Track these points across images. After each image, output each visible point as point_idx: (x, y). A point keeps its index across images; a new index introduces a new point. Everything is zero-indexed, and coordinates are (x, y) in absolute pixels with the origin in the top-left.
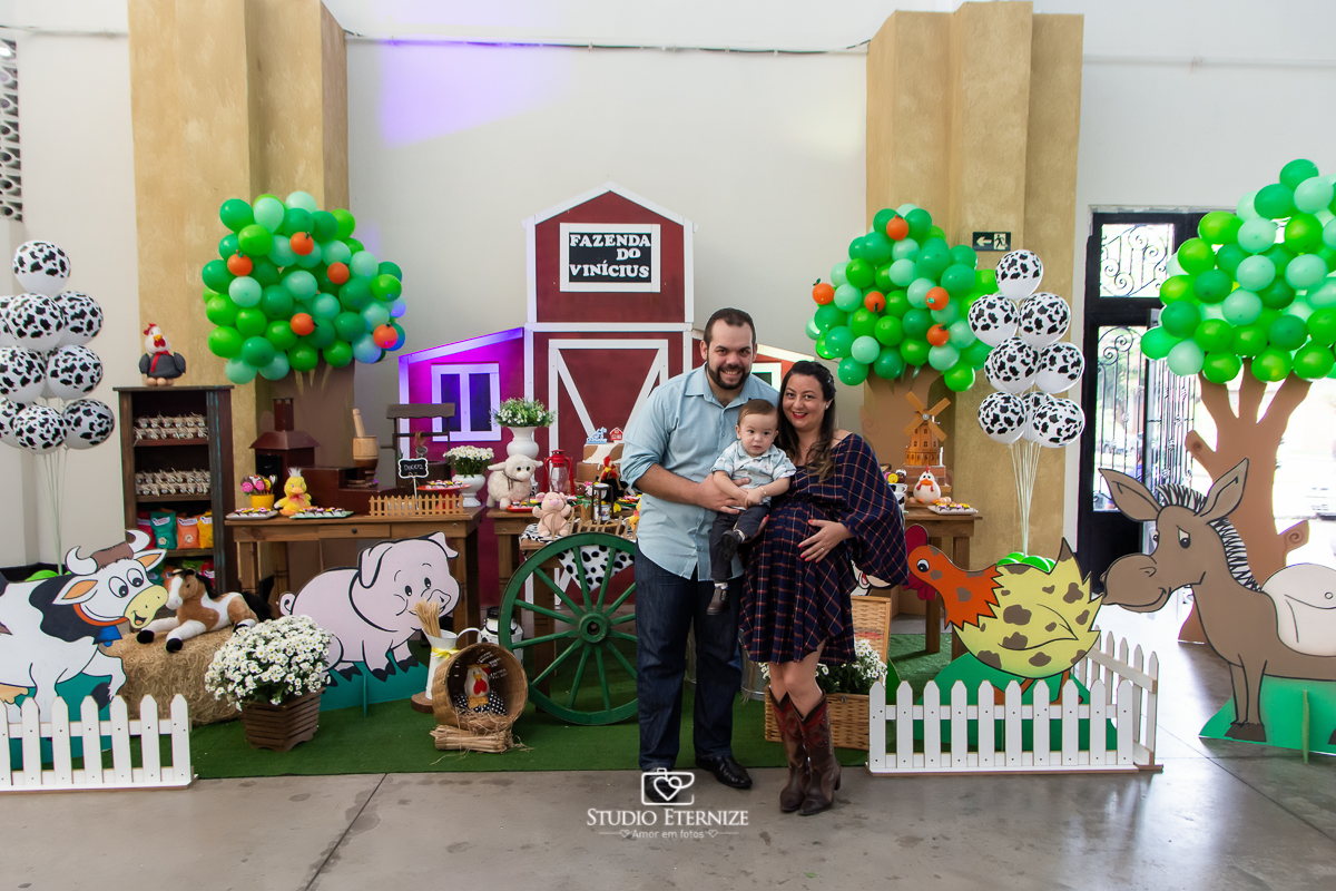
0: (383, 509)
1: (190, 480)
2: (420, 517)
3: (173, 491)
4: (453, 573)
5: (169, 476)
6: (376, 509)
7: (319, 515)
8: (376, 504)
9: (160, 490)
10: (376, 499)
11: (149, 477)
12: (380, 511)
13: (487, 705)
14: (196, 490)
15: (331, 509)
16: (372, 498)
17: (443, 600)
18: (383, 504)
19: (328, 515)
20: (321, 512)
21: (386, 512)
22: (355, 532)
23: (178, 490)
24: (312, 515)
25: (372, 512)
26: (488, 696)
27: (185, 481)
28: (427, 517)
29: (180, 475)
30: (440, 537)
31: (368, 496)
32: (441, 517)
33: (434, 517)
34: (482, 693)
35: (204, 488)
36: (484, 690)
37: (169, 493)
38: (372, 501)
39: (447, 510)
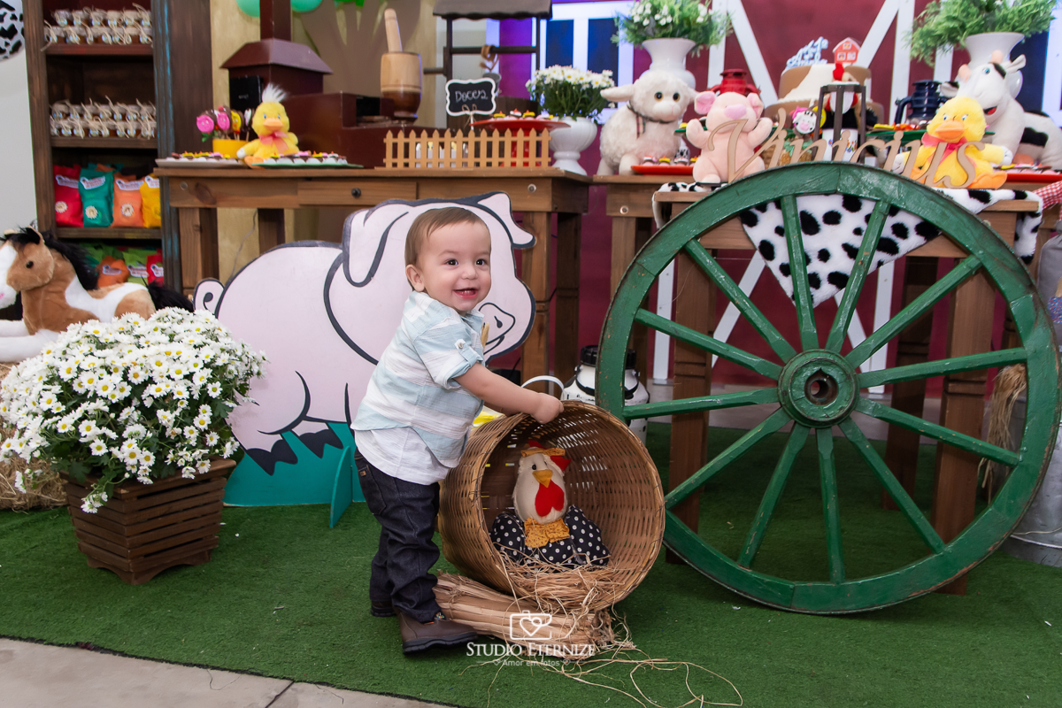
0: (406, 155)
1: (132, 116)
2: (471, 169)
3: (106, 132)
4: (519, 274)
5: (104, 110)
6: (395, 155)
7: (299, 162)
8: (395, 146)
9: (87, 130)
10: (395, 136)
11: (75, 109)
12: (401, 160)
13: (567, 541)
14: (138, 131)
15: (321, 155)
16: (390, 134)
17: (500, 324)
18: (407, 146)
19: (313, 161)
20: (305, 158)
21: (411, 160)
22: (356, 194)
23: (113, 132)
24: (288, 162)
25: (389, 160)
26: (567, 519)
27: (124, 117)
28: (483, 171)
29: (118, 109)
30: (500, 203)
31: (383, 133)
32: (507, 171)
33: (495, 171)
34: (554, 514)
35: (149, 129)
36: (559, 508)
37: (101, 135)
38: (389, 139)
39: (520, 160)
